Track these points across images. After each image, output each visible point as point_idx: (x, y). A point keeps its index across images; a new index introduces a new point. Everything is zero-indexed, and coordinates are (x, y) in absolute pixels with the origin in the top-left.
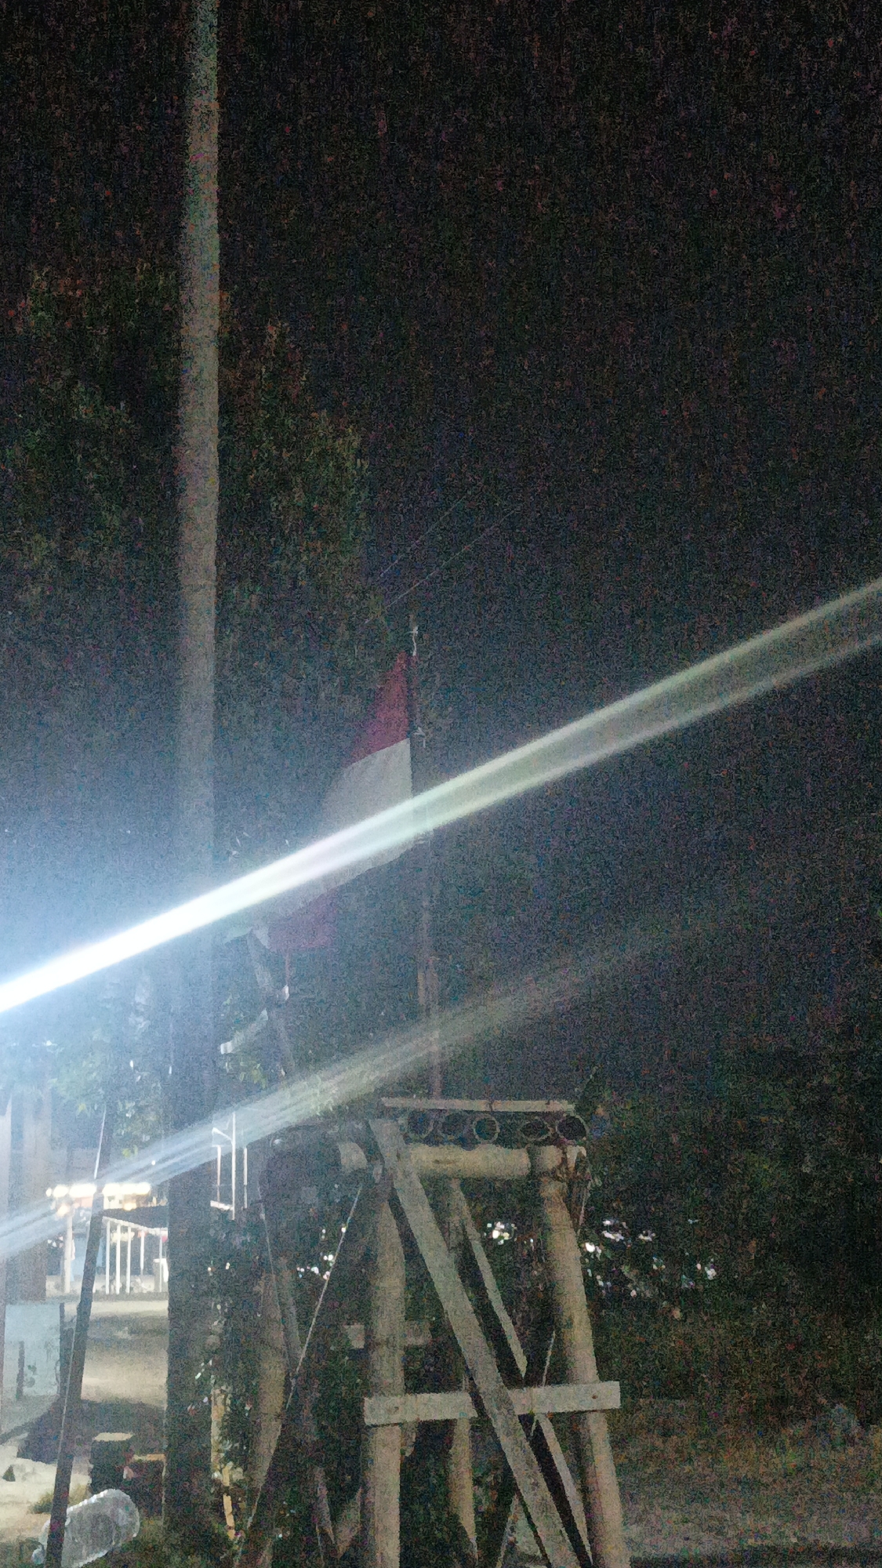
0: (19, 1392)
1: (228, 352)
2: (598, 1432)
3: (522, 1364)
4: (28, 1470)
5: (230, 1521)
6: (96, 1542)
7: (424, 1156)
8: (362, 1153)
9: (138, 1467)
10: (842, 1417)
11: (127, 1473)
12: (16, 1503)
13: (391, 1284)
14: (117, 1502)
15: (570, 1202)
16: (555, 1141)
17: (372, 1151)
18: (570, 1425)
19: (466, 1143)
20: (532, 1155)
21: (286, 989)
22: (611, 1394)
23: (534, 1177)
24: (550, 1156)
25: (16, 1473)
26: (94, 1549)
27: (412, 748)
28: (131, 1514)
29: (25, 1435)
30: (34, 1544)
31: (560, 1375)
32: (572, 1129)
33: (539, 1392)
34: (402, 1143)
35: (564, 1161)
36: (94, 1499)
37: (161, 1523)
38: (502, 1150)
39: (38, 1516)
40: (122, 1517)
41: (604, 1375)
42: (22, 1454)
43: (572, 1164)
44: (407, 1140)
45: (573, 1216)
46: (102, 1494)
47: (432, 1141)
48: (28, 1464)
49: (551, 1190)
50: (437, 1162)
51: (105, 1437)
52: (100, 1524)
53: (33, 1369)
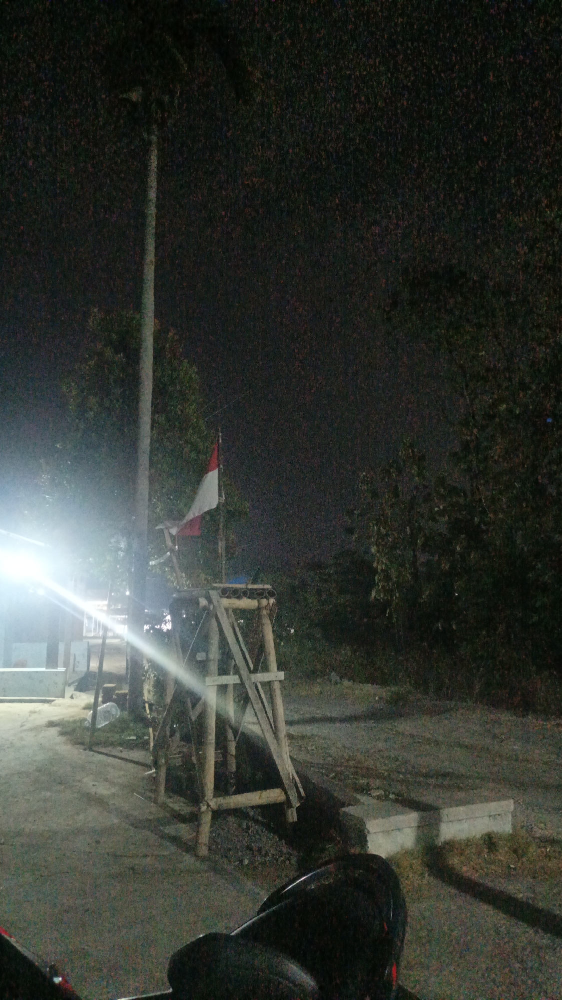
0: (74, 670)
1: (156, 339)
2: (277, 686)
3: (252, 666)
4: (78, 695)
5: (148, 712)
6: (105, 719)
7: (225, 602)
8: (207, 602)
9: (117, 695)
10: (334, 676)
11: (114, 697)
12: (77, 706)
13: (215, 641)
14: (112, 707)
15: (270, 616)
16: (265, 597)
17: (210, 601)
18: (268, 685)
19: (239, 598)
20: (258, 601)
21: (177, 547)
22: (281, 675)
23: (259, 608)
24: (264, 602)
25: (74, 696)
26: (105, 721)
27: (219, 471)
28: (117, 710)
29: (77, 684)
30: (85, 720)
31: (266, 669)
32: (271, 594)
33: (259, 675)
34: (219, 597)
35: (269, 603)
36: (105, 705)
37: (127, 712)
38: (250, 600)
39: (84, 710)
40: (114, 711)
41: (279, 669)
42: (76, 690)
43: (271, 605)
44: (221, 597)
45: (271, 621)
46: (107, 704)
47: (229, 597)
48: (78, 693)
49: (265, 612)
50: (229, 604)
51: (106, 685)
52: (107, 712)
53: (78, 662)
